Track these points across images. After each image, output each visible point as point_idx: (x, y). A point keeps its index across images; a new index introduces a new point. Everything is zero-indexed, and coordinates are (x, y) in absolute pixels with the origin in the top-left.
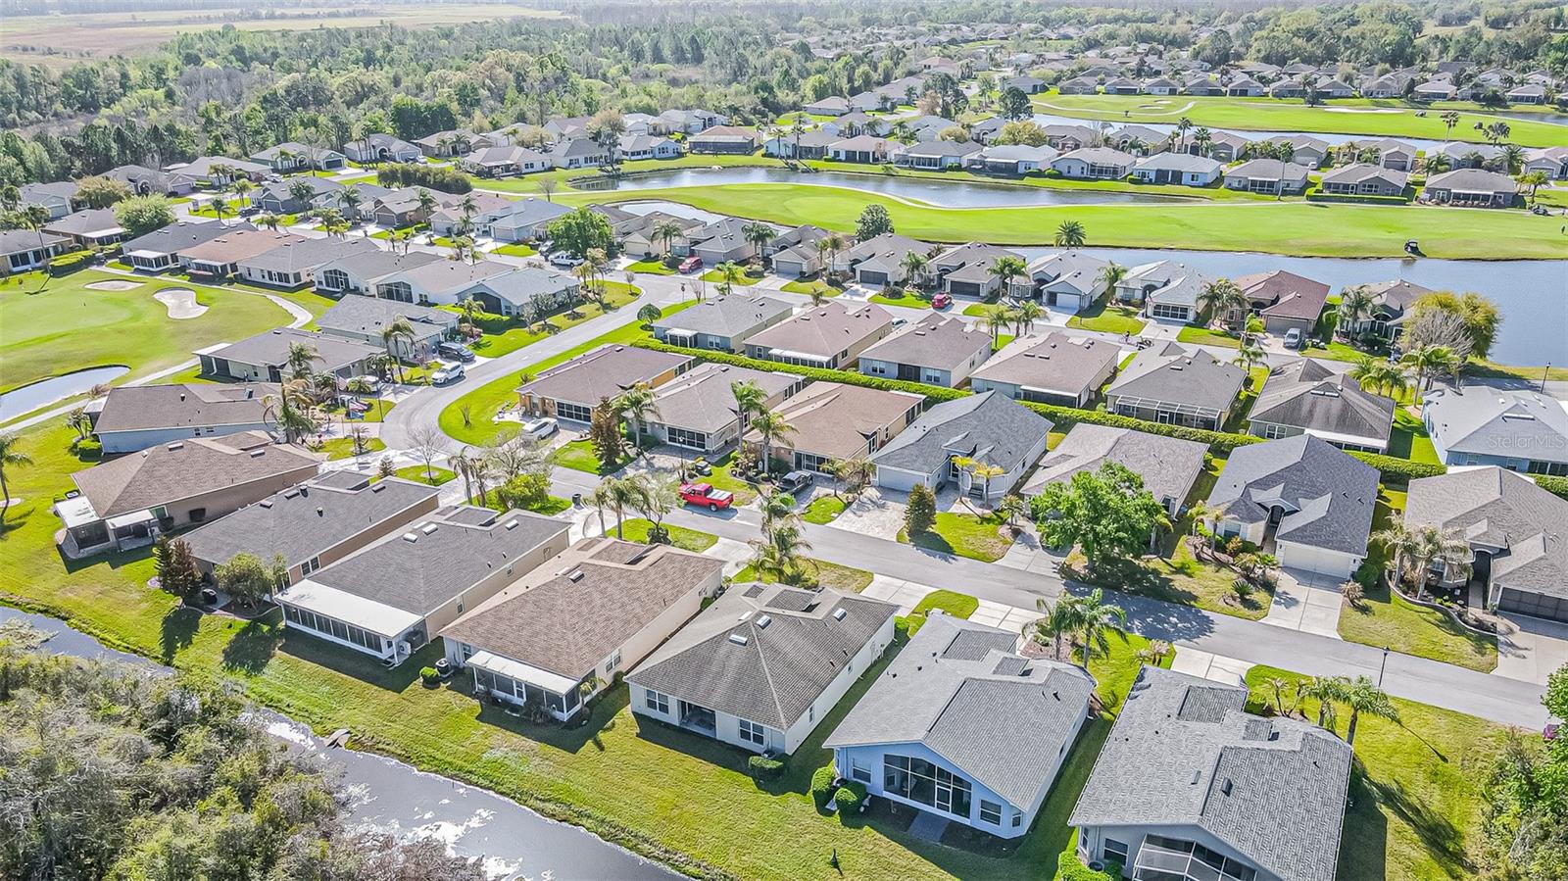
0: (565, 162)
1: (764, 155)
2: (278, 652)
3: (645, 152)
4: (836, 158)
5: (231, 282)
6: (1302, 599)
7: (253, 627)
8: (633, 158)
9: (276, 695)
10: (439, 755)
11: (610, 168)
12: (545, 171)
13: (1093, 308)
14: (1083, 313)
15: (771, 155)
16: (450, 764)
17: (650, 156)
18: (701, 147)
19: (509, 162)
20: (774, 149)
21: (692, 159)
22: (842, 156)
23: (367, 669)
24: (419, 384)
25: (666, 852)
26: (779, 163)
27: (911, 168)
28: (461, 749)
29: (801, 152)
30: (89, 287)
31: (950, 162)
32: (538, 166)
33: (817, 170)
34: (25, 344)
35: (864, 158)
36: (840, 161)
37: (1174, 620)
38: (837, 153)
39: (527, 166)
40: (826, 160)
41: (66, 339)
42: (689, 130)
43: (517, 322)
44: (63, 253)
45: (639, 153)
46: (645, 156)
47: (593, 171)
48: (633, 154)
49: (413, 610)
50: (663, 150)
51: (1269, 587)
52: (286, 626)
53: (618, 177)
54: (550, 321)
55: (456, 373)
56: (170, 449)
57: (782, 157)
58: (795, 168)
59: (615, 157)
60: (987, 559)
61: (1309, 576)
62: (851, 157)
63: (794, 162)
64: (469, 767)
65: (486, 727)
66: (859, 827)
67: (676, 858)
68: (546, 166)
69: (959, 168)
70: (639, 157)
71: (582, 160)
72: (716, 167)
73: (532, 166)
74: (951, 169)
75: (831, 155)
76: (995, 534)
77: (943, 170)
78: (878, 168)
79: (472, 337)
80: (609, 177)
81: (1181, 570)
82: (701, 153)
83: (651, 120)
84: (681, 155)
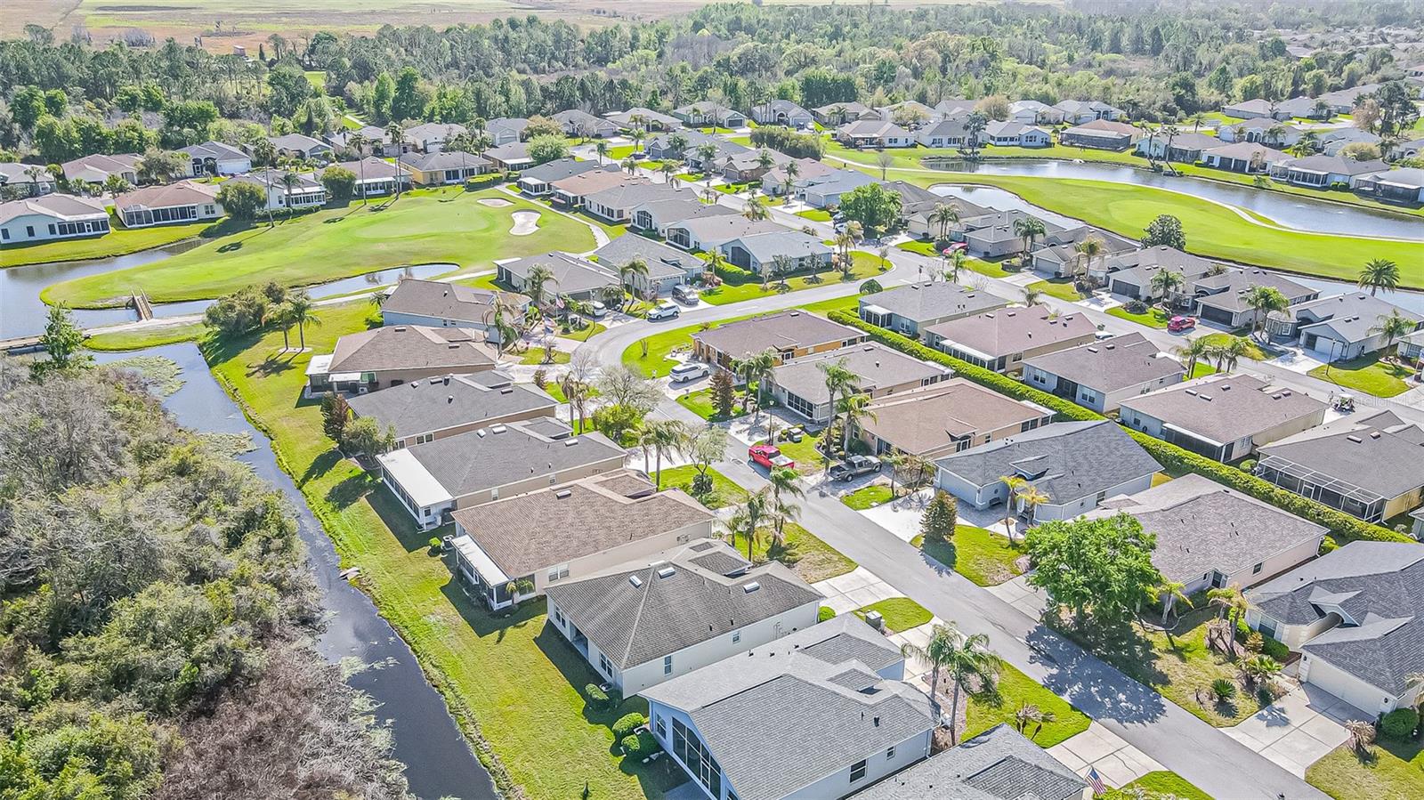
0: (928, 141)
1: (1133, 154)
2: (363, 499)
3: (1012, 139)
4: (1208, 164)
5: (576, 211)
6: (1295, 723)
7: (363, 476)
8: (998, 143)
9: (339, 530)
10: (397, 608)
11: (969, 151)
12: (907, 147)
13: (1361, 359)
14: (1342, 363)
15: (1141, 154)
16: (400, 616)
17: (1017, 143)
18: (1073, 140)
19: (875, 135)
20: (1144, 148)
21: (1058, 150)
22: (1216, 163)
23: (404, 529)
24: (636, 316)
25: (480, 737)
26: (1145, 162)
27: (1289, 183)
28: (414, 607)
29: (1172, 154)
30: (480, 201)
31: (1339, 180)
32: (901, 142)
33: (1181, 175)
34: (406, 238)
35: (1239, 167)
36: (1213, 167)
37: (1122, 697)
38: (1211, 159)
39: (890, 141)
40: (1197, 165)
41: (433, 238)
42: (1079, 122)
43: (756, 278)
44: (485, 173)
45: (1005, 139)
46: (1011, 143)
47: (952, 151)
48: (999, 139)
49: (450, 490)
50: (1031, 138)
51: (1266, 698)
52: (383, 481)
53: (974, 161)
54: (786, 282)
55: (670, 312)
56: (396, 331)
57: (1151, 157)
58: (1158, 170)
59: (980, 140)
60: (980, 582)
61: (1328, 702)
62: (1225, 165)
63: (1162, 163)
64: (409, 623)
65: (442, 596)
66: (630, 774)
67: (483, 744)
68: (909, 143)
69: (1345, 188)
70: (1005, 143)
71: (945, 141)
72: (1078, 161)
73: (896, 140)
74: (1335, 188)
75: (1204, 160)
76: (1010, 561)
77: (1325, 189)
78: (1250, 179)
79: (711, 284)
80: (966, 159)
81: (1178, 652)
82: (1072, 145)
83: (1043, 108)
84: (1049, 145)
